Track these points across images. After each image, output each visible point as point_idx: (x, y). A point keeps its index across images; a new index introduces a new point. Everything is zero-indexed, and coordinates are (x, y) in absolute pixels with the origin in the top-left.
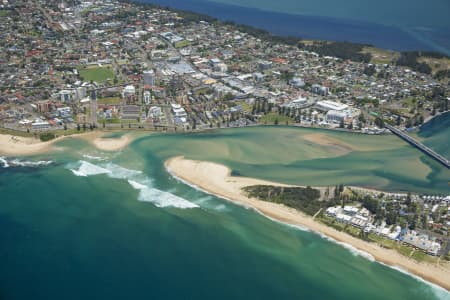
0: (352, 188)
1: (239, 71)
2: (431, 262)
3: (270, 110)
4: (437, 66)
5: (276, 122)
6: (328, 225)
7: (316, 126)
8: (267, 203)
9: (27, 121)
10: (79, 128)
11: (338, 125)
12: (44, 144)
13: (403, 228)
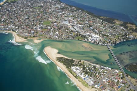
0: (84, 61)
1: (79, 24)
2: (88, 87)
3: (79, 35)
4: (131, 27)
5: (78, 39)
6: (70, 72)
7: (88, 41)
8: (60, 63)
9: (24, 34)
10: (33, 36)
11: (93, 42)
12: (25, 40)
13: (89, 75)
